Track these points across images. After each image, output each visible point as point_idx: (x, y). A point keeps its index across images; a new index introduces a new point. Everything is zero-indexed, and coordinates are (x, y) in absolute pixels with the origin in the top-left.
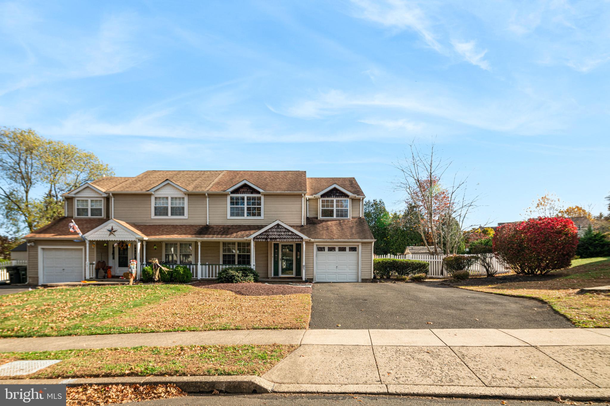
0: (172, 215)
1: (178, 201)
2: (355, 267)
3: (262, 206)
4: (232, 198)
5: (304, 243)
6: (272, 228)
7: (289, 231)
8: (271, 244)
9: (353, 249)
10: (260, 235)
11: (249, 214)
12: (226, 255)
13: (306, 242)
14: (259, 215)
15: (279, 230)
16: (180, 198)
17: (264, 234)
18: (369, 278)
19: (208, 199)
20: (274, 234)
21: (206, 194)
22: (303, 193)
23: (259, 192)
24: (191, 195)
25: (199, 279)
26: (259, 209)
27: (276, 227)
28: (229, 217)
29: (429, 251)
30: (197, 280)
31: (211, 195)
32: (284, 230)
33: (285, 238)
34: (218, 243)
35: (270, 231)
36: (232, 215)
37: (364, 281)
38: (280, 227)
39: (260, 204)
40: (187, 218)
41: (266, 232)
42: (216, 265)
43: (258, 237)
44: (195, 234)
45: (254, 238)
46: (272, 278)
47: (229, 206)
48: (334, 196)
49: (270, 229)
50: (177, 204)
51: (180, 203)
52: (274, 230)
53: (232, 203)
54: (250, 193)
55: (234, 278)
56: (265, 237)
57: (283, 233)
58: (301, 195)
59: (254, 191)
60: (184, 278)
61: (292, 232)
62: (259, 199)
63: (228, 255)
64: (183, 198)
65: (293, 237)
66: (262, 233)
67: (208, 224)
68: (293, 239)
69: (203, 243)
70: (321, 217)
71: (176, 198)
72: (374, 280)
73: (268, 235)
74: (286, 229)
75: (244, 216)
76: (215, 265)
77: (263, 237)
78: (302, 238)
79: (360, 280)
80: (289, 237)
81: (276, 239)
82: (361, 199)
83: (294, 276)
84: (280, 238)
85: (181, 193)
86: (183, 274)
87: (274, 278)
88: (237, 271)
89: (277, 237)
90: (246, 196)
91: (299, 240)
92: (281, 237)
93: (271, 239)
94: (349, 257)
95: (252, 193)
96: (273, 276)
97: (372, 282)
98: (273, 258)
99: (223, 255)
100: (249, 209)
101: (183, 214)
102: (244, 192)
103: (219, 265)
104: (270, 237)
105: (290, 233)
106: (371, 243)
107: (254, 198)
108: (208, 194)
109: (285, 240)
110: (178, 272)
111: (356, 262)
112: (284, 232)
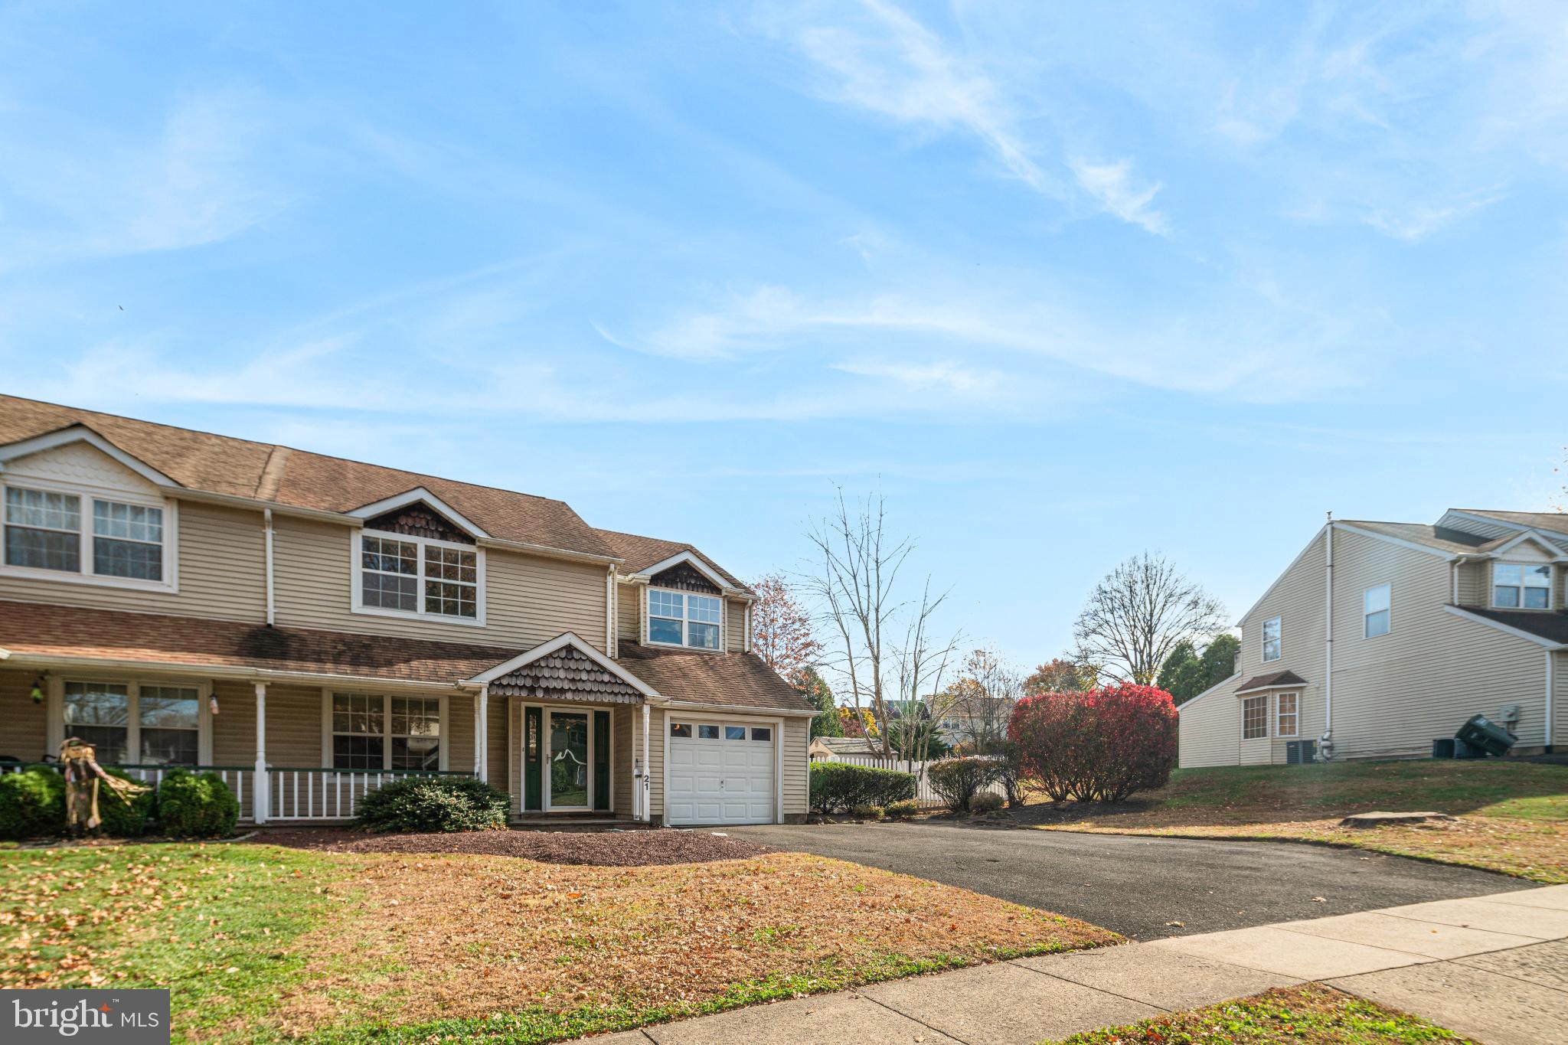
0: (99, 568)
1: (127, 520)
2: (766, 783)
3: (480, 585)
4: (369, 544)
5: (646, 710)
6: (550, 656)
7: (603, 670)
8: (517, 708)
9: (761, 735)
10: (511, 675)
11: (432, 606)
12: (346, 738)
13: (653, 709)
14: (469, 610)
15: (573, 665)
16: (138, 511)
17: (524, 673)
18: (802, 812)
19: (269, 533)
20: (559, 678)
21: (268, 513)
22: (613, 562)
23: (470, 539)
24: (190, 505)
25: (259, 821)
26: (469, 593)
27: (563, 654)
28: (357, 605)
29: (871, 747)
30: (253, 826)
31: (284, 521)
32: (588, 666)
33: (590, 692)
34: (316, 691)
35: (543, 664)
36: (369, 599)
37: (791, 819)
38: (576, 655)
39: (470, 576)
40: (174, 590)
41: (530, 666)
42: (303, 771)
43: (505, 682)
44: (236, 654)
45: (492, 684)
46: (520, 816)
47: (357, 570)
48: (682, 583)
49: (546, 658)
50: (125, 530)
51: (133, 528)
52: (558, 663)
53: (369, 561)
54: (437, 535)
55: (448, 814)
56: (529, 683)
57: (584, 676)
58: (607, 568)
59: (450, 530)
60: (214, 816)
61: (612, 674)
62: (470, 558)
63: (353, 738)
64: (157, 514)
65: (616, 691)
66: (518, 670)
67: (271, 621)
68: (616, 694)
69: (273, 688)
70: (649, 642)
71: (119, 507)
72: (810, 819)
73: (537, 679)
74: (593, 662)
75: (414, 608)
76: (298, 770)
77: (521, 682)
78: (642, 696)
79: (780, 819)
80: (603, 688)
81: (562, 691)
82: (750, 601)
83: (589, 808)
84: (574, 691)
85: (143, 489)
86: (209, 804)
87: (529, 816)
88: (450, 792)
89: (566, 687)
90: (421, 543)
91: (633, 700)
92: (580, 686)
93: (547, 690)
94: (752, 755)
95: (443, 536)
96: (523, 810)
97: (807, 823)
98: (523, 754)
99: (336, 738)
100: (432, 588)
101: (157, 574)
102: (413, 530)
103: (318, 771)
104: (544, 684)
105: (606, 678)
106: (807, 719)
107: (450, 556)
108: (274, 515)
109: (591, 698)
110: (189, 796)
111: (768, 769)
112: (589, 672)
